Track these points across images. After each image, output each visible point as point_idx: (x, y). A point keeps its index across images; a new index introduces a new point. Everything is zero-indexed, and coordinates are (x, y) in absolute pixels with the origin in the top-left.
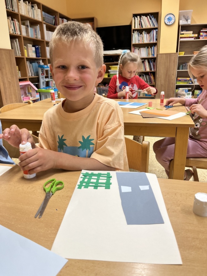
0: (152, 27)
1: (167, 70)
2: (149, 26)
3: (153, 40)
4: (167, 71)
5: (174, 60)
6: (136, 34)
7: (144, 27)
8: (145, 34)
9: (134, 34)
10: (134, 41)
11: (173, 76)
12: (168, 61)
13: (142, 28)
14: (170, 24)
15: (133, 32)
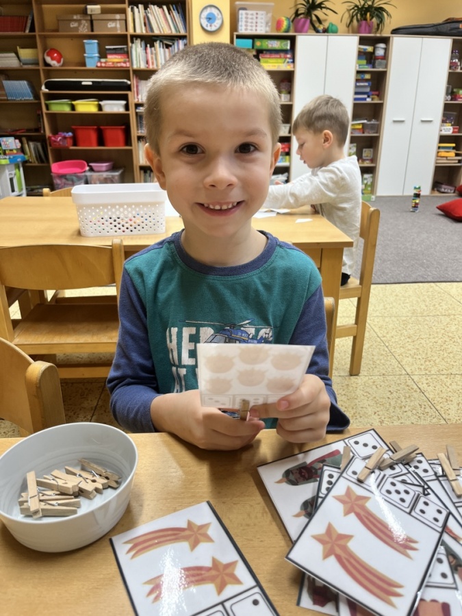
0: (174, 32)
6: (139, 46)
7: (157, 32)
8: (160, 47)
9: (134, 45)
10: (135, 62)
13: (150, 34)
14: (213, 28)
15: (132, 42)
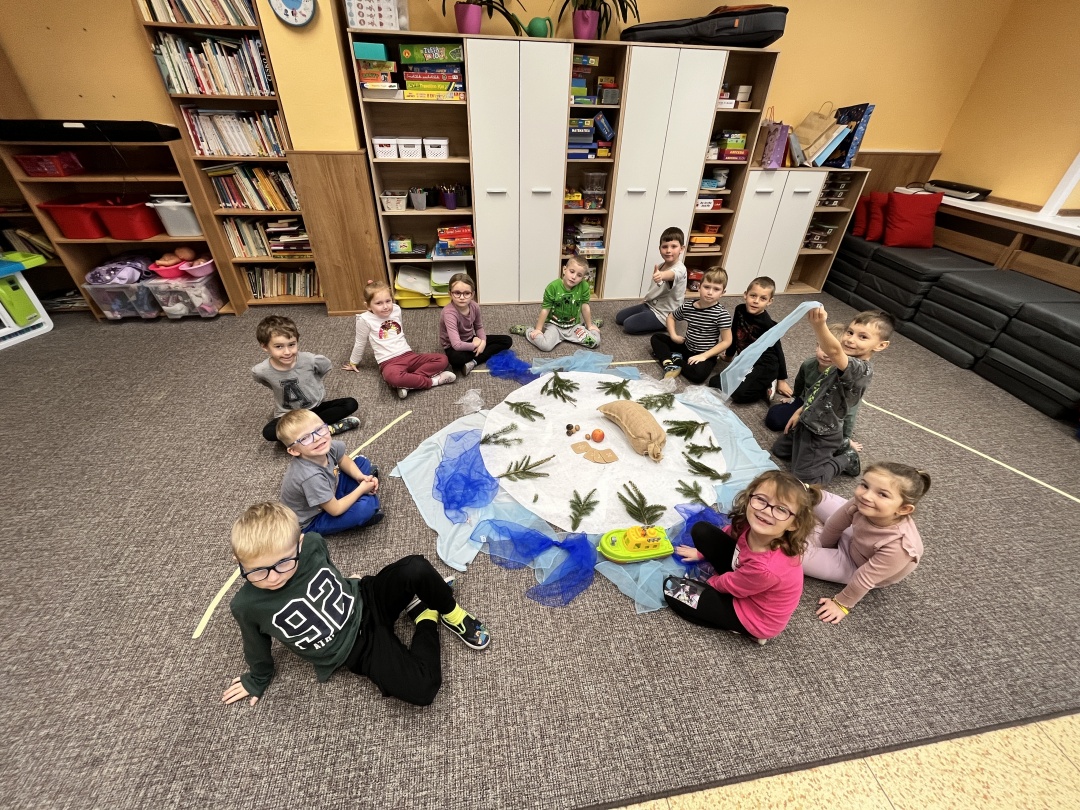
0: (234, 24)
1: (343, 217)
2: (218, 22)
3: (260, 88)
4: (343, 219)
5: (356, 179)
6: (175, 50)
7: (199, 21)
8: (215, 52)
9: (164, 48)
10: (175, 82)
11: (368, 237)
12: (336, 183)
13: (189, 25)
14: (301, 20)
